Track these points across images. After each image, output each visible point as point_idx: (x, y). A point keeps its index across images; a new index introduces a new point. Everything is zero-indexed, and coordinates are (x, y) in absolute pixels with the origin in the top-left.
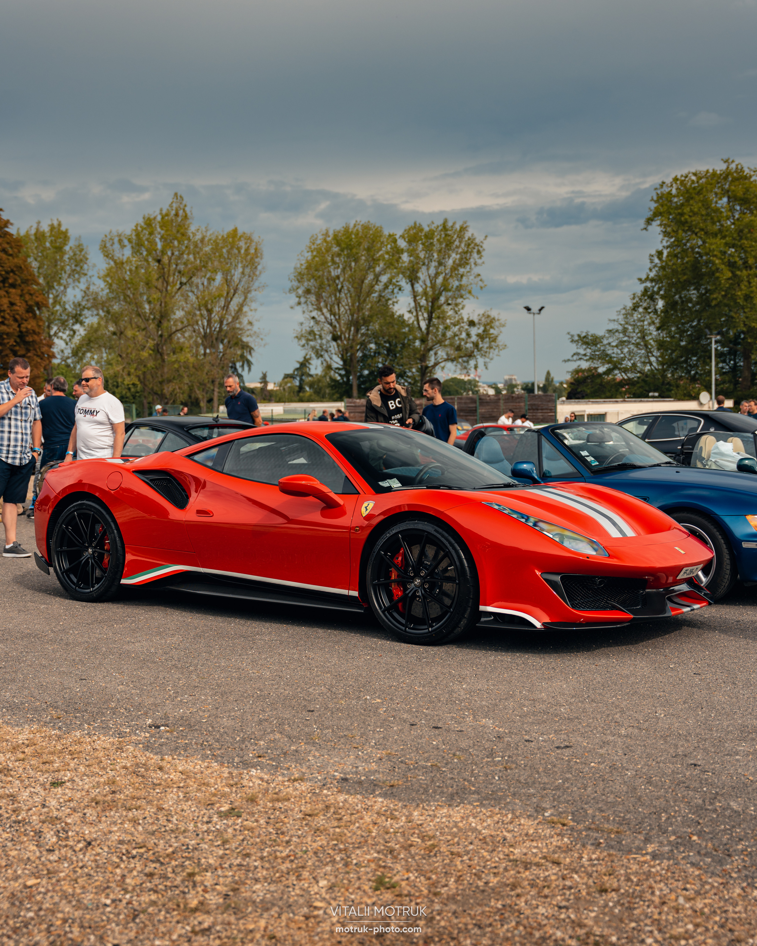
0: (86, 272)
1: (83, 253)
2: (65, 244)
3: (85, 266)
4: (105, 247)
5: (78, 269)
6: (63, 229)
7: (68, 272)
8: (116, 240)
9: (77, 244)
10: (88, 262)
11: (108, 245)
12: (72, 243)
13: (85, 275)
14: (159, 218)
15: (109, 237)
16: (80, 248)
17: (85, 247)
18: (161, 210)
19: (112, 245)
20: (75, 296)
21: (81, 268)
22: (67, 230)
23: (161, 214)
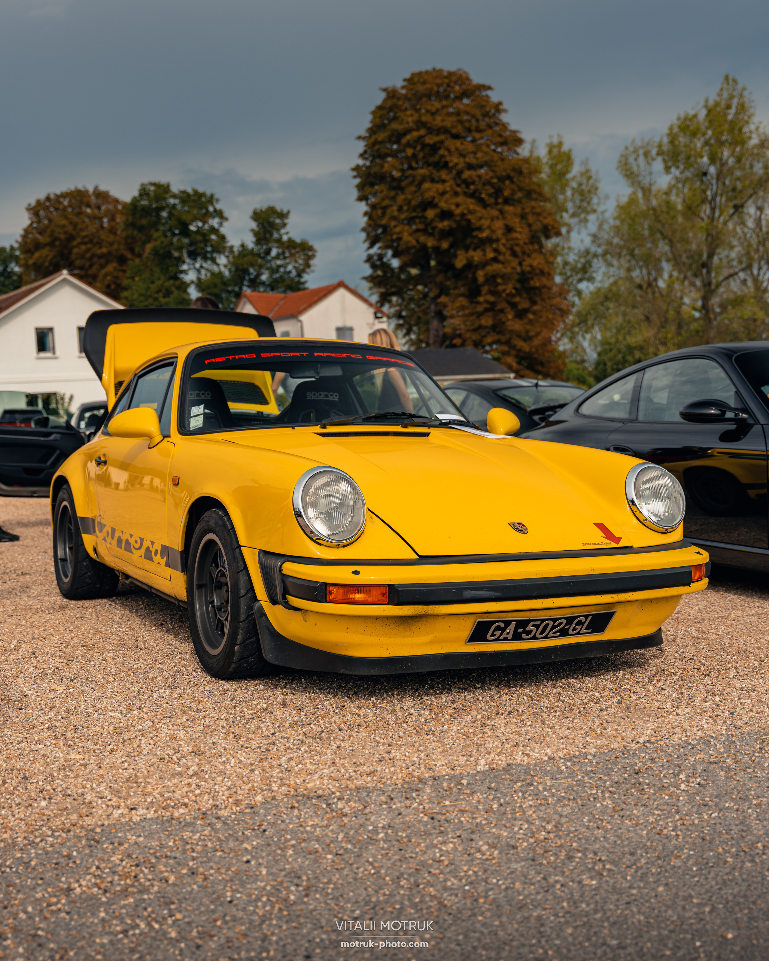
0: (595, 207)
1: (591, 182)
2: (568, 172)
3: (595, 200)
4: (626, 164)
5: (585, 204)
6: (565, 148)
7: (571, 211)
8: (641, 152)
9: (583, 169)
10: (599, 192)
11: (631, 160)
12: (576, 170)
13: (595, 211)
14: (704, 112)
15: (631, 149)
16: (587, 174)
17: (593, 173)
18: (707, 101)
19: (636, 159)
20: (582, 241)
21: (589, 203)
22: (570, 151)
23: (706, 106)
